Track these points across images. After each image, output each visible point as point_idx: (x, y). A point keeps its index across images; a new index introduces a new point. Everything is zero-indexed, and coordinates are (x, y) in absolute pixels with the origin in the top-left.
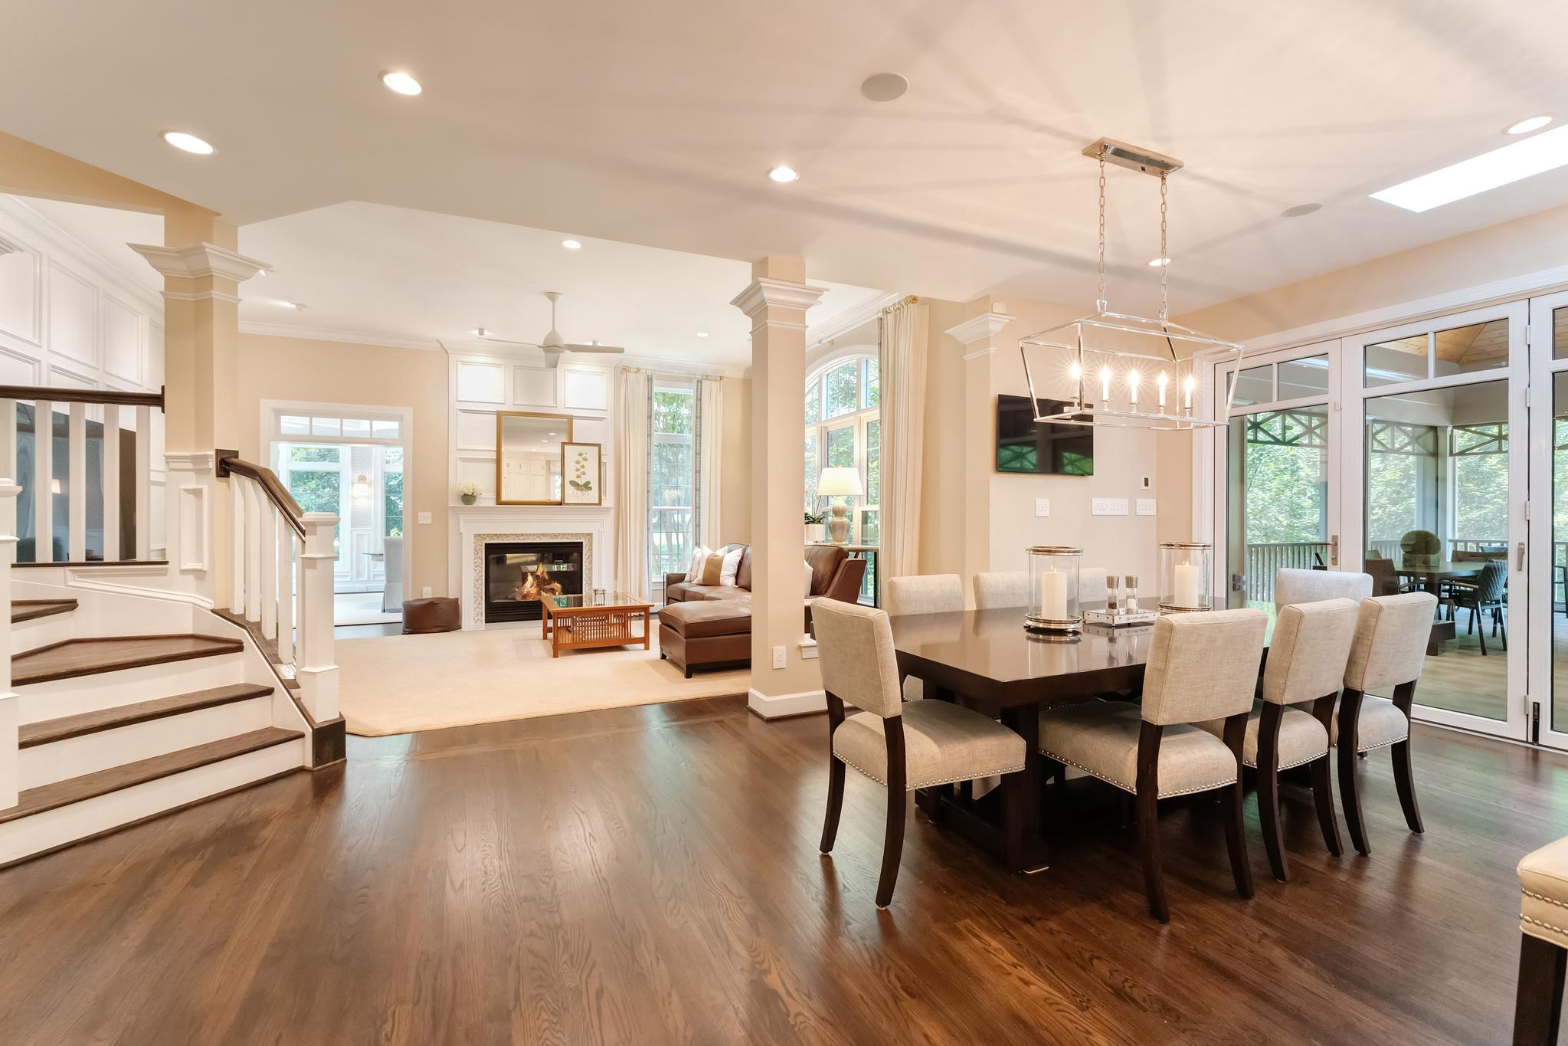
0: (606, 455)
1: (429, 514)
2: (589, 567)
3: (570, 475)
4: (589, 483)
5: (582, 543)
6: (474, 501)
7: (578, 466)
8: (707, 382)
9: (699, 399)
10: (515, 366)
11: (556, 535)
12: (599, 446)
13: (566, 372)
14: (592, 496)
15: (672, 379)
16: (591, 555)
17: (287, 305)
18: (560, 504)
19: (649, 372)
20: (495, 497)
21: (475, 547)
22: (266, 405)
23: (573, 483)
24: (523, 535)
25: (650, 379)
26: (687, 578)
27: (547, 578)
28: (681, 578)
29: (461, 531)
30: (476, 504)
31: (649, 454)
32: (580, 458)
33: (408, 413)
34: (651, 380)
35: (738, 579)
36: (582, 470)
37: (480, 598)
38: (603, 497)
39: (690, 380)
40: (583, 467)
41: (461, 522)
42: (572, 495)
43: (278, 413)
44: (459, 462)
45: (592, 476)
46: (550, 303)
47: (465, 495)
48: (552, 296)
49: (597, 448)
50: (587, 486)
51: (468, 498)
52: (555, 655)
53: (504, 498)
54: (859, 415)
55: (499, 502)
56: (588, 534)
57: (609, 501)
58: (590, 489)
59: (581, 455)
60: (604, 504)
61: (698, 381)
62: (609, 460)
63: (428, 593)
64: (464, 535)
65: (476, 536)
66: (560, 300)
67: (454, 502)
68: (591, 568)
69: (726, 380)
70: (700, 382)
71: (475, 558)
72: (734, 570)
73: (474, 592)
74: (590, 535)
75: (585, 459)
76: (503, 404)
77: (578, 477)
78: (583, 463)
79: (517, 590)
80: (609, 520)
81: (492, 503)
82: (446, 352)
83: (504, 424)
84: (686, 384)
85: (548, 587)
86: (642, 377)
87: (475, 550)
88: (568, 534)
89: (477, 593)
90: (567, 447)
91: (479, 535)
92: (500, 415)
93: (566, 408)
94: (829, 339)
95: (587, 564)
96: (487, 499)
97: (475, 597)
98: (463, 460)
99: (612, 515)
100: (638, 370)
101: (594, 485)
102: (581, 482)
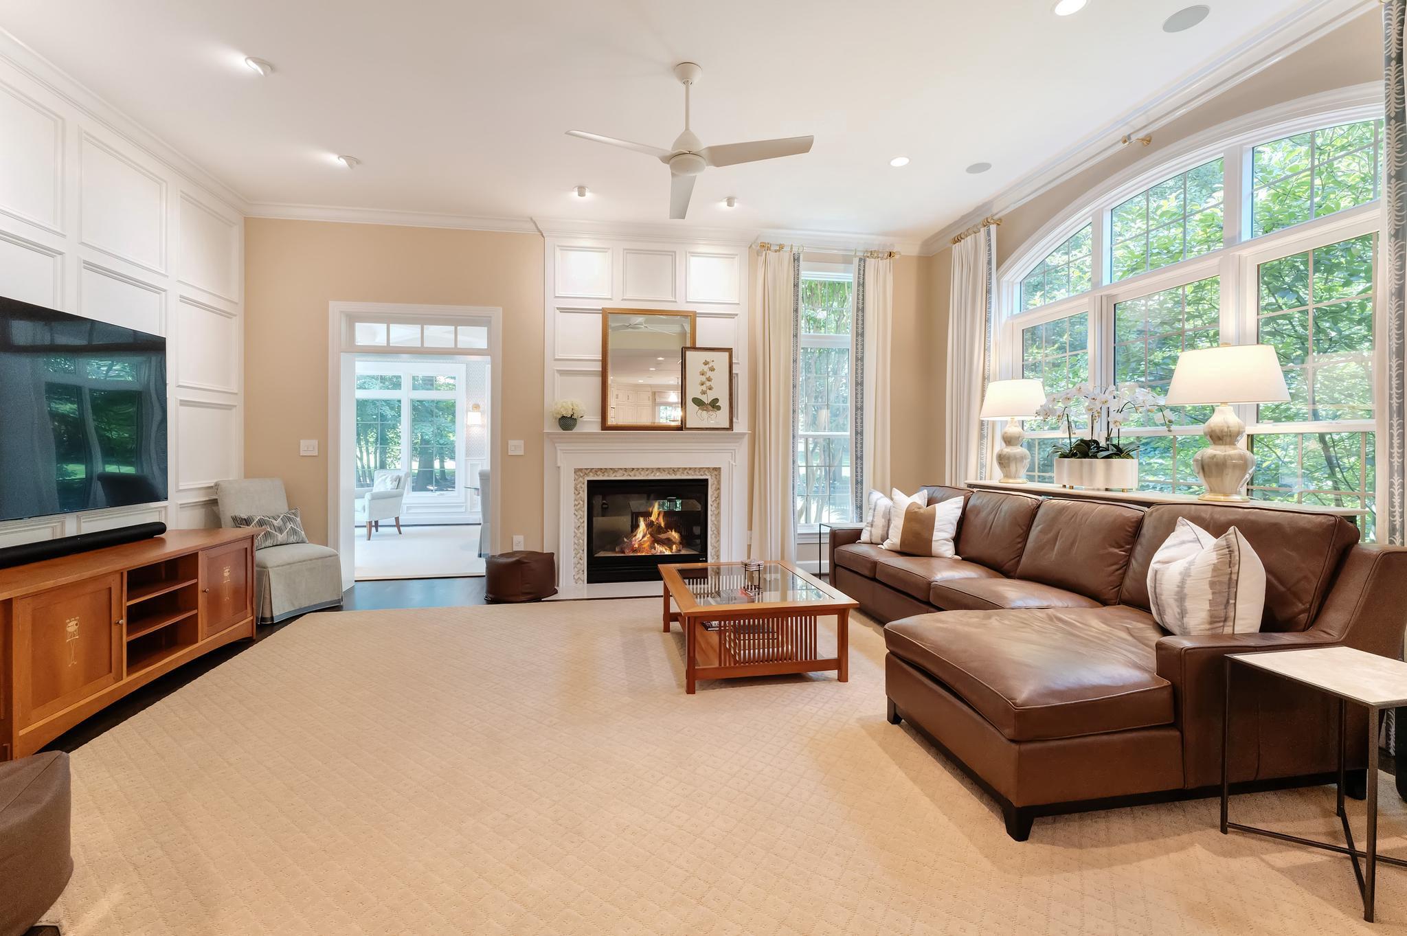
0: (738, 363)
1: (521, 443)
2: (716, 512)
3: (693, 391)
4: (716, 400)
5: (706, 480)
6: (574, 425)
7: (703, 378)
8: (873, 260)
9: (862, 285)
10: (624, 249)
11: (674, 470)
12: (730, 350)
13: (688, 255)
14: (720, 418)
15: (823, 259)
16: (718, 497)
17: (335, 160)
18: (680, 428)
19: (795, 250)
20: (600, 420)
21: (576, 485)
22: (336, 308)
23: (697, 402)
24: (633, 469)
25: (796, 259)
26: (865, 537)
27: (663, 525)
28: (855, 536)
29: (559, 465)
30: (576, 430)
31: (795, 361)
32: (706, 368)
33: (497, 313)
34: (799, 261)
35: (961, 547)
36: (708, 384)
37: (581, 552)
38: (734, 420)
39: (847, 260)
40: (709, 379)
41: (559, 452)
42: (697, 418)
43: (352, 319)
44: (557, 375)
45: (720, 392)
46: (684, 87)
47: (563, 417)
48: (684, 70)
49: (726, 354)
50: (714, 405)
51: (567, 422)
52: (691, 690)
53: (611, 421)
54: (1237, 253)
55: (605, 427)
56: (715, 469)
57: (741, 426)
58: (719, 408)
59: (706, 363)
60: (737, 429)
61: (860, 260)
62: (741, 370)
63: (520, 544)
64: (562, 469)
65: (577, 471)
66: (698, 78)
67: (551, 427)
68: (719, 513)
69: (897, 257)
70: (863, 260)
71: (575, 500)
72: (951, 531)
73: (575, 543)
74: (718, 470)
75: (712, 369)
76: (610, 299)
77: (704, 393)
78: (709, 374)
79: (625, 540)
80: (743, 449)
81: (596, 428)
82: (542, 235)
83: (612, 324)
84: (842, 266)
85: (663, 536)
86: (786, 256)
87: (576, 489)
88: (690, 469)
89: (578, 545)
90: (689, 354)
91: (581, 470)
92: (606, 314)
93: (687, 302)
94: (1141, 135)
95: (713, 509)
96: (589, 423)
97: (575, 549)
98: (563, 373)
99: (745, 442)
100: (781, 247)
101: (724, 403)
102: (706, 399)
